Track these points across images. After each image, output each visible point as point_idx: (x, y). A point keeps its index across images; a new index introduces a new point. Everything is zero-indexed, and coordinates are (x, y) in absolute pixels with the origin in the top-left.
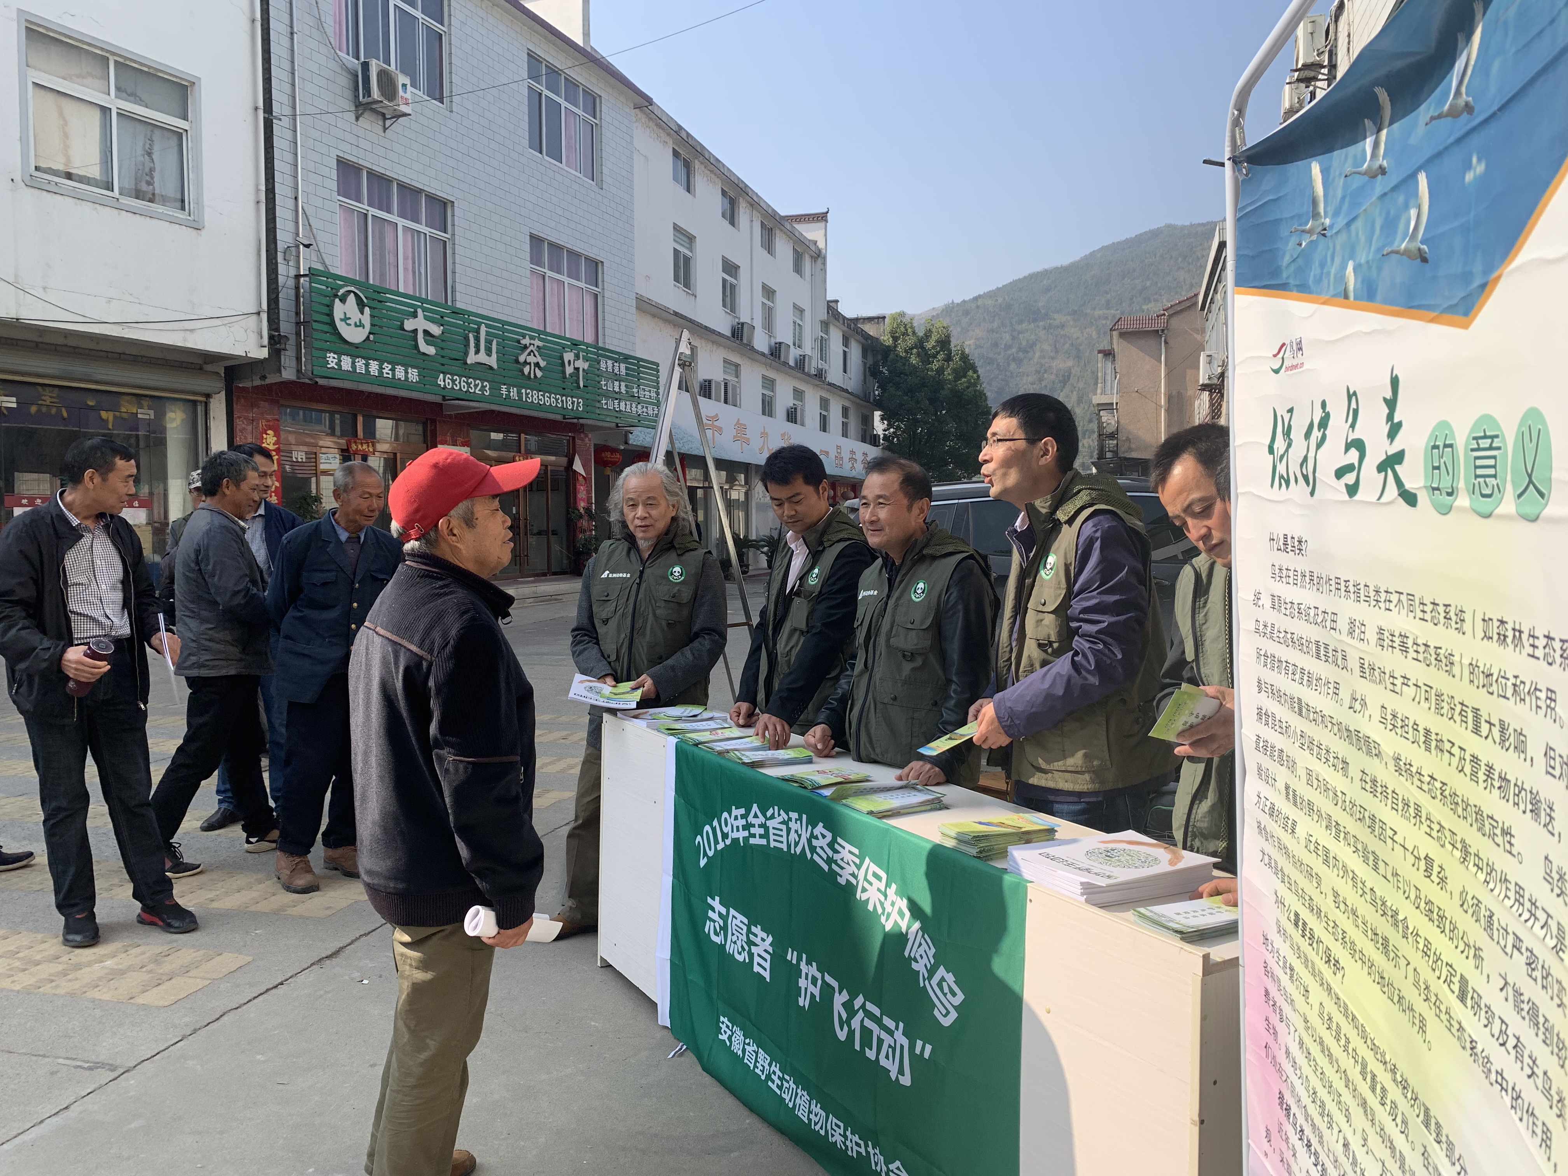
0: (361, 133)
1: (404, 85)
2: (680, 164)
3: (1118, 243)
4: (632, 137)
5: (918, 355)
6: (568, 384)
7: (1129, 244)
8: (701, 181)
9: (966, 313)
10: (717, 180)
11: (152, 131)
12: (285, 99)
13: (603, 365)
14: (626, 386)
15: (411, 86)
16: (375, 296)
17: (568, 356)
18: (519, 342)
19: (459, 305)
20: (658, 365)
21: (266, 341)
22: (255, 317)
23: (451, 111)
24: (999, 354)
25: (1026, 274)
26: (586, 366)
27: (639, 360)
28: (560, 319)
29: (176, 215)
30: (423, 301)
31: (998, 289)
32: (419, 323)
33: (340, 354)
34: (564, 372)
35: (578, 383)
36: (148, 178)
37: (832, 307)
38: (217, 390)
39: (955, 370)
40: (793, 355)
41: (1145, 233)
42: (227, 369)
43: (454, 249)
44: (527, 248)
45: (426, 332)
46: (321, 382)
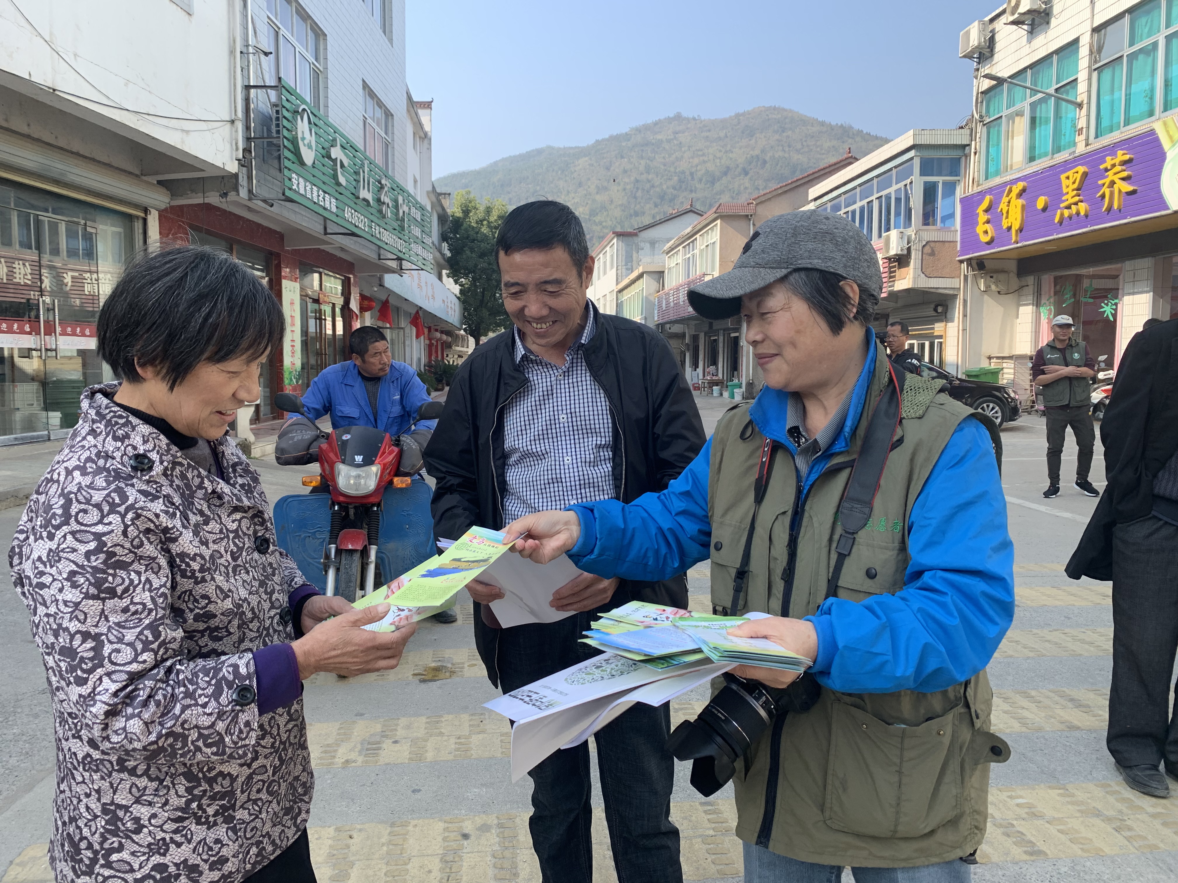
3: (514, 156)
6: (398, 226)
13: (412, 211)
14: (420, 232)
17: (400, 200)
18: (379, 181)
21: (241, 153)
22: (228, 125)
26: (407, 210)
32: (338, 153)
33: (298, 175)
34: (398, 215)
35: (404, 226)
38: (162, 205)
41: (533, 151)
42: (159, 183)
43: (326, 83)
44: (361, 92)
45: (341, 162)
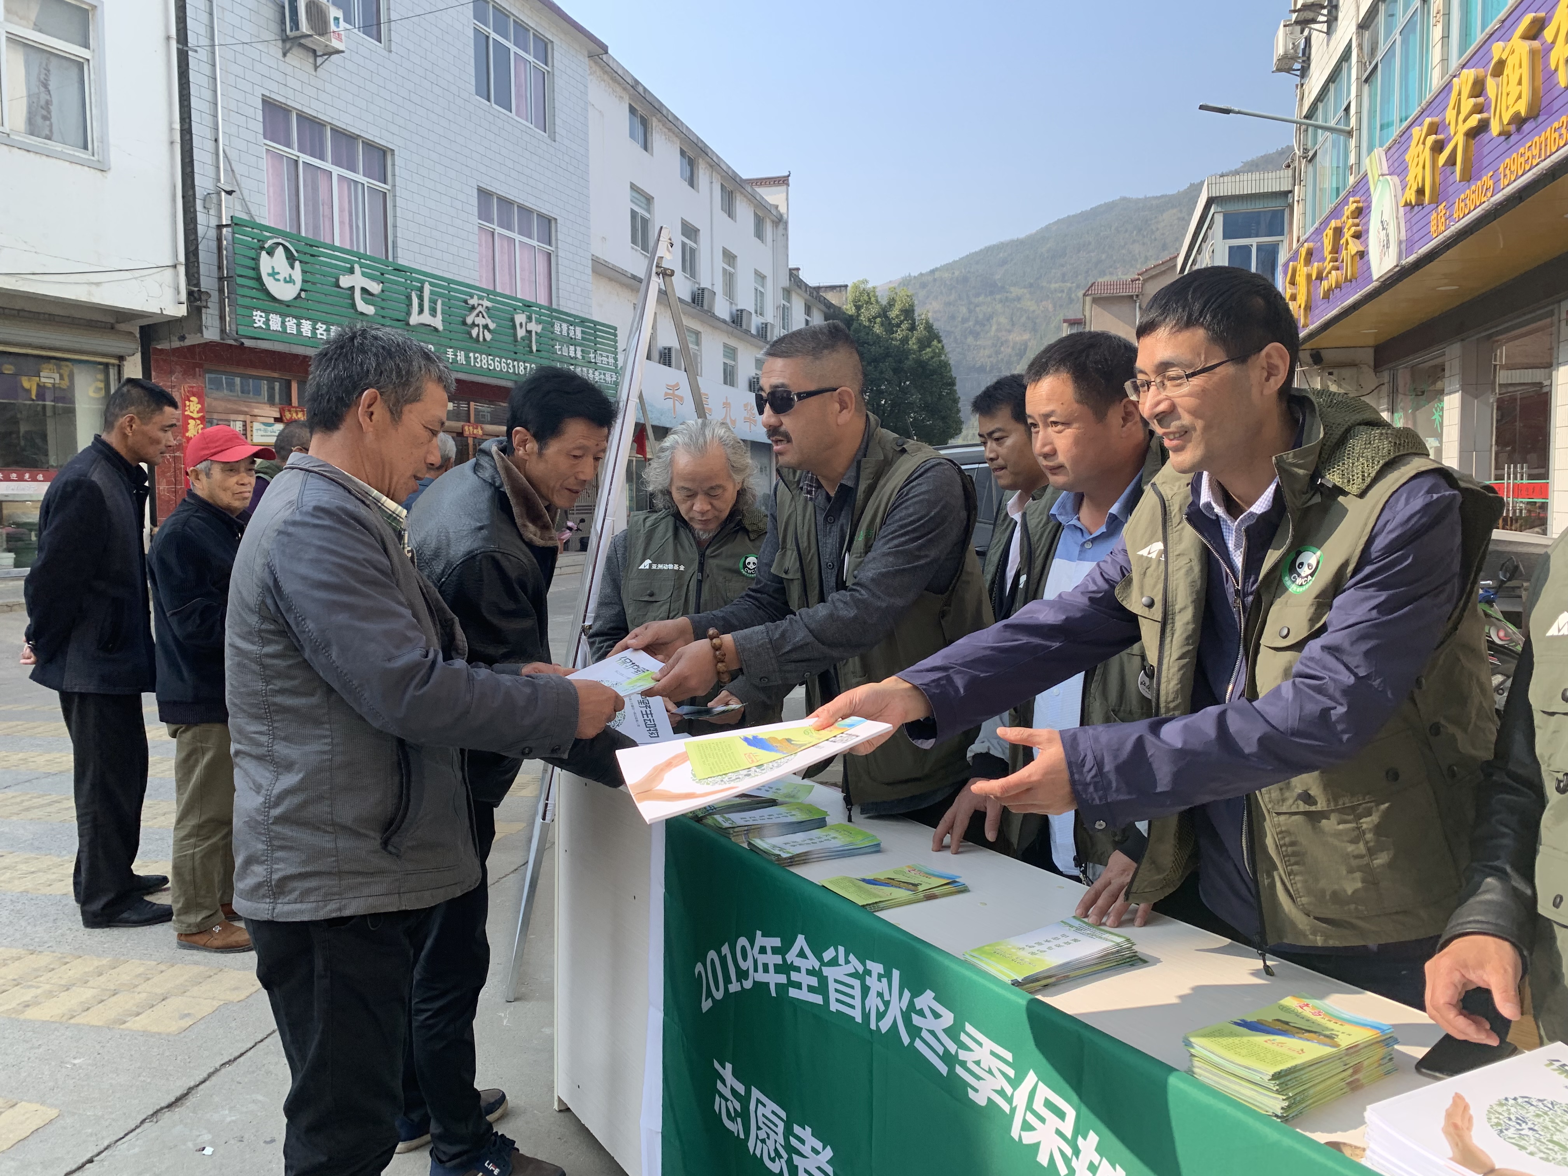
0: (289, 70)
1: (336, 19)
2: (637, 121)
3: (1074, 216)
4: (586, 87)
5: (882, 324)
6: (520, 348)
7: (1084, 217)
8: (658, 139)
9: (924, 286)
10: (675, 139)
11: (48, 59)
12: (203, 30)
13: (557, 329)
14: (582, 351)
15: (345, 21)
16: (308, 249)
17: (520, 318)
18: (466, 302)
19: (401, 261)
20: (615, 329)
21: (183, 296)
22: (170, 271)
23: (390, 51)
24: (956, 327)
25: (982, 247)
26: (539, 328)
27: (596, 323)
28: (511, 279)
29: (77, 154)
30: (360, 256)
31: (955, 262)
32: (356, 280)
33: (267, 312)
34: (515, 335)
35: (531, 347)
36: (44, 112)
37: (793, 274)
38: (131, 352)
39: (919, 341)
40: (755, 322)
42: (142, 328)
43: (395, 201)
44: (475, 201)
45: (364, 290)
46: (248, 343)
